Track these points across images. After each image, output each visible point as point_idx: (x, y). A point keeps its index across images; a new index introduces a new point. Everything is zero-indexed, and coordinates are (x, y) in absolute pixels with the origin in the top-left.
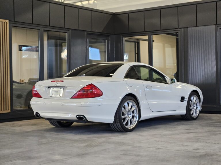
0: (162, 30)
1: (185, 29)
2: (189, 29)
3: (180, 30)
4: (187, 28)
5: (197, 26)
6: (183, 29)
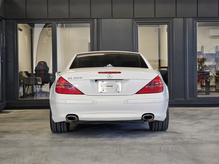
0: (70, 19)
1: (98, 19)
2: (102, 20)
3: (92, 21)
4: (101, 19)
5: (112, 18)
6: (96, 20)
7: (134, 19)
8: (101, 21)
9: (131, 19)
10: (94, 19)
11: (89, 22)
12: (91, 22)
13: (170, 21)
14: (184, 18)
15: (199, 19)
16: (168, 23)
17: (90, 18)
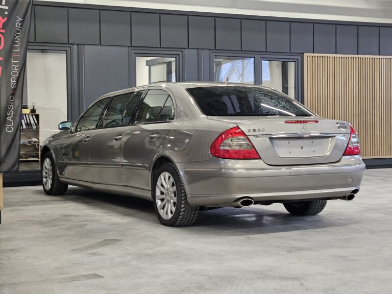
7: (131, 48)
8: (84, 48)
9: (127, 48)
10: (73, 44)
11: (66, 49)
12: (68, 49)
13: (180, 53)
14: (198, 49)
15: (216, 51)
16: (177, 56)
17: (67, 42)
